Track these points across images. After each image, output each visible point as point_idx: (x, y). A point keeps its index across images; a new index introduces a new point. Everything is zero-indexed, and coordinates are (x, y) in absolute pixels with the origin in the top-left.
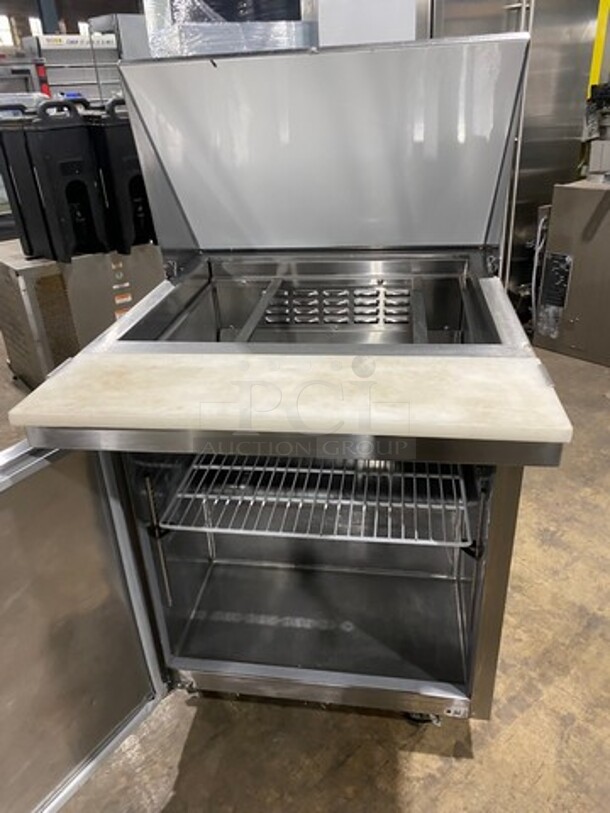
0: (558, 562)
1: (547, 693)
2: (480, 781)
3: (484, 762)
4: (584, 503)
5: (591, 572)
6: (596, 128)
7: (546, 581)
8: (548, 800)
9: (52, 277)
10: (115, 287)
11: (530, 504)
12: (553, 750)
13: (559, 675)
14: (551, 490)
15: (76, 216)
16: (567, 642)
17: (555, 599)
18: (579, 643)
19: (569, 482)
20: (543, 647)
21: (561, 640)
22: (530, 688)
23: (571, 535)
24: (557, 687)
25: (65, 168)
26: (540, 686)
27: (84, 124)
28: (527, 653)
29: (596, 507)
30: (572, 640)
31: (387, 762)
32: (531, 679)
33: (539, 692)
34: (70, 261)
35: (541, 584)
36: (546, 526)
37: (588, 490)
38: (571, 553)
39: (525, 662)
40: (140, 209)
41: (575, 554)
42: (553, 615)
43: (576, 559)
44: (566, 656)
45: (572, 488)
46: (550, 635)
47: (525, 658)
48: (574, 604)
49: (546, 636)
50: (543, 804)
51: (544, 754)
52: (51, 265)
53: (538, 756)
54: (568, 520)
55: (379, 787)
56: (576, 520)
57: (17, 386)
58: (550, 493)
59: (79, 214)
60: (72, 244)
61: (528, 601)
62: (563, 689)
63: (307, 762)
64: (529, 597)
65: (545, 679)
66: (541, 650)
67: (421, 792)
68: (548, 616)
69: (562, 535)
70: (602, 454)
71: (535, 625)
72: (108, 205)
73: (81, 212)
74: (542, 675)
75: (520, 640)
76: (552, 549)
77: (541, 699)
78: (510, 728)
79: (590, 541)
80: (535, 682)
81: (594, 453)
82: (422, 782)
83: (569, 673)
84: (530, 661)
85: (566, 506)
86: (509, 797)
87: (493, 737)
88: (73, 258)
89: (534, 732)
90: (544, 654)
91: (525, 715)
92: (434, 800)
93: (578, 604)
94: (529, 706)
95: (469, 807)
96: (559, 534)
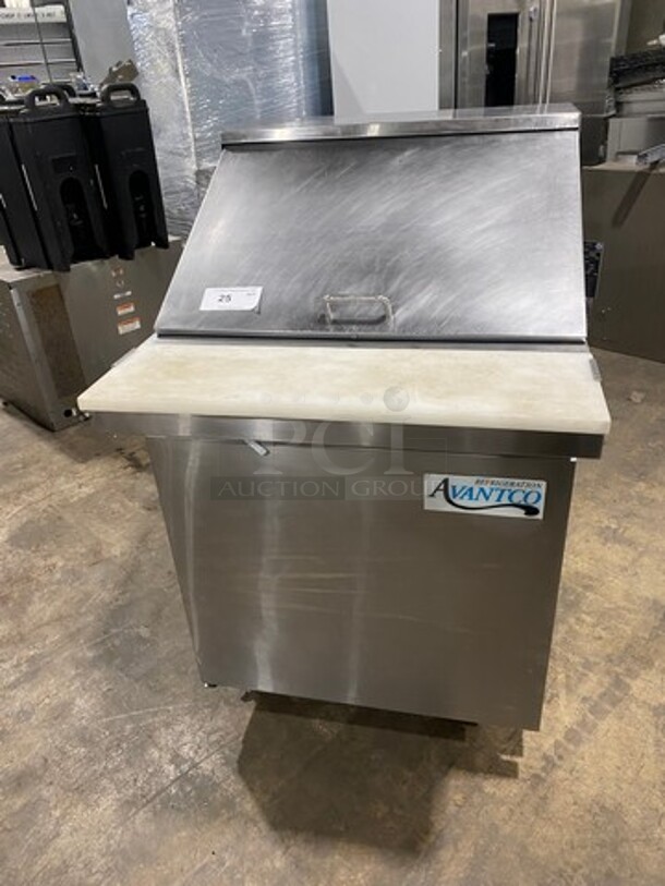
0: (625, 558)
1: (636, 686)
2: (585, 776)
3: (586, 758)
4: (641, 498)
5: (659, 566)
6: (612, 104)
7: (616, 578)
8: (654, 787)
9: (47, 289)
10: (116, 297)
11: (587, 502)
12: (651, 741)
13: (645, 669)
14: (606, 487)
15: (73, 218)
16: (647, 636)
17: (627, 596)
18: (658, 636)
19: (623, 479)
20: (625, 642)
21: (640, 634)
22: (618, 683)
23: (634, 531)
24: (644, 680)
25: (59, 164)
26: (628, 680)
27: (75, 113)
28: (609, 650)
29: (653, 500)
30: (651, 635)
31: (491, 767)
32: (617, 675)
33: (628, 687)
34: (68, 270)
35: (612, 581)
36: (606, 523)
37: (642, 486)
38: (636, 549)
39: (609, 659)
40: (142, 208)
41: (640, 549)
42: (629, 611)
43: (641, 555)
44: (649, 650)
45: (627, 484)
46: (628, 630)
47: (608, 656)
48: (647, 599)
49: (625, 631)
50: (650, 792)
51: (643, 744)
52: (46, 275)
53: (636, 747)
54: (628, 516)
55: (486, 791)
56: (635, 515)
57: (9, 412)
58: (606, 490)
59: (75, 216)
60: (70, 251)
61: (602, 599)
62: (650, 681)
63: (410, 775)
64: (601, 596)
65: (630, 672)
66: (622, 645)
67: (530, 792)
68: (624, 612)
69: (624, 532)
70: (649, 447)
71: (613, 622)
72: (105, 205)
73: (78, 214)
74: (628, 670)
75: (600, 638)
76: (617, 546)
77: (631, 692)
78: (605, 723)
79: (652, 535)
80: (621, 677)
81: (642, 447)
82: (529, 782)
83: (653, 664)
84: (613, 658)
85: (624, 502)
86: (615, 788)
87: (590, 732)
88: (73, 266)
89: (630, 725)
90: (626, 649)
91: (618, 708)
92: (544, 798)
93: (651, 598)
94: (620, 700)
95: (579, 802)
96: (621, 531)
